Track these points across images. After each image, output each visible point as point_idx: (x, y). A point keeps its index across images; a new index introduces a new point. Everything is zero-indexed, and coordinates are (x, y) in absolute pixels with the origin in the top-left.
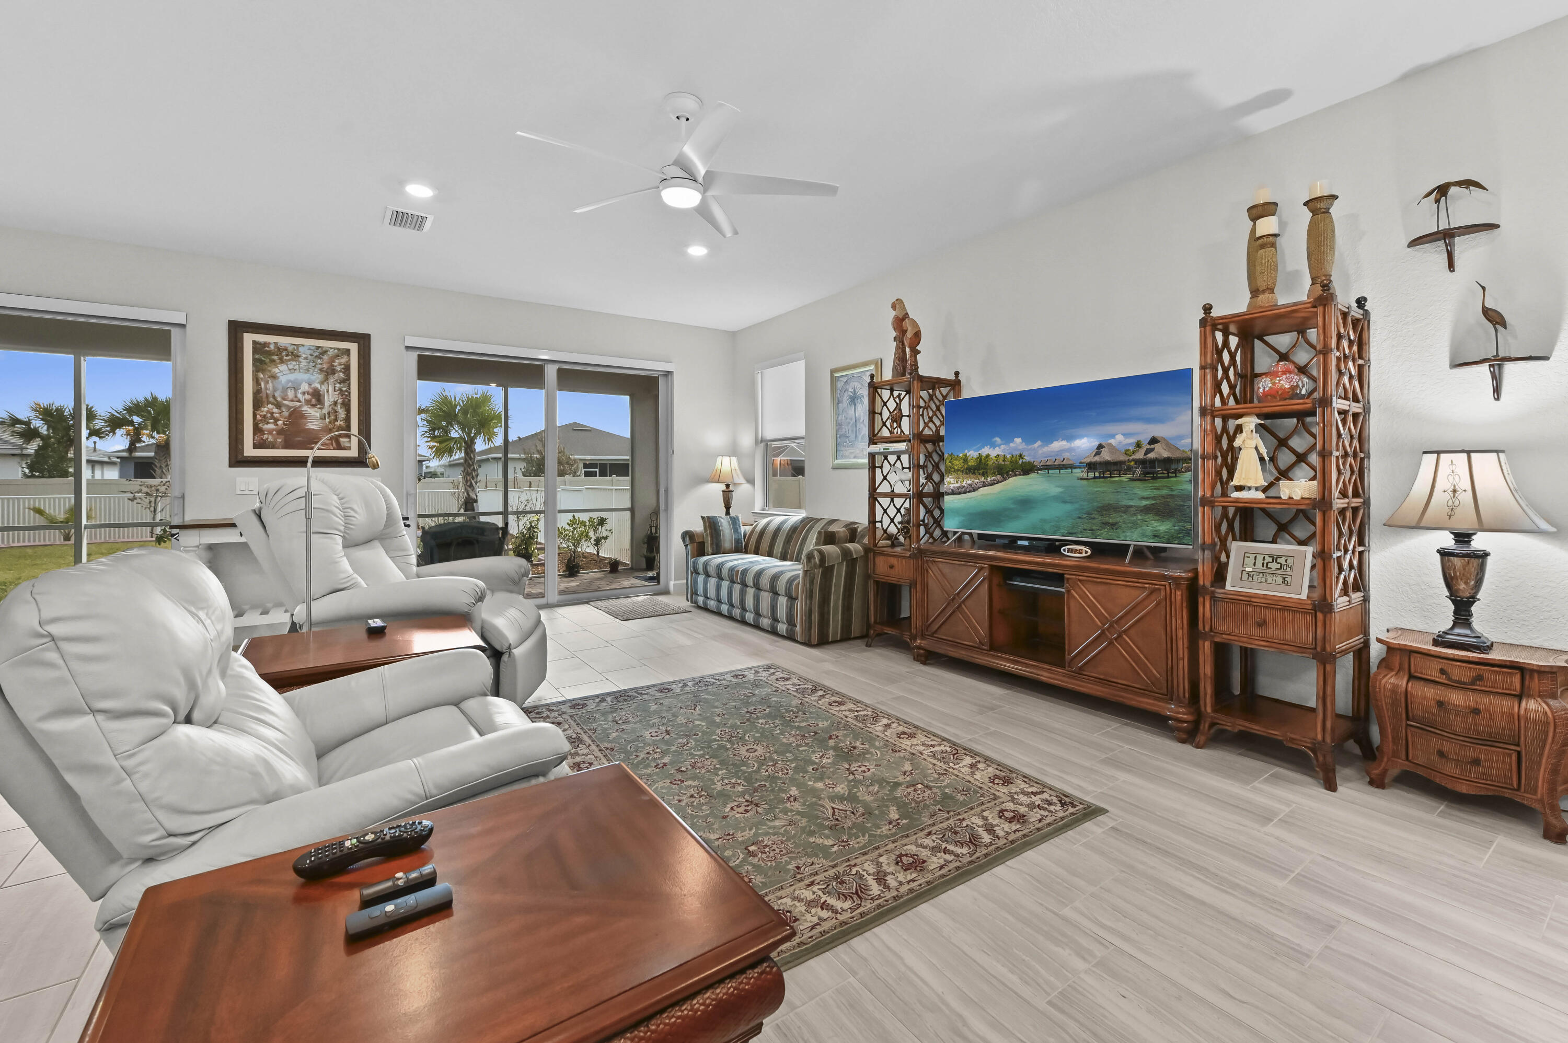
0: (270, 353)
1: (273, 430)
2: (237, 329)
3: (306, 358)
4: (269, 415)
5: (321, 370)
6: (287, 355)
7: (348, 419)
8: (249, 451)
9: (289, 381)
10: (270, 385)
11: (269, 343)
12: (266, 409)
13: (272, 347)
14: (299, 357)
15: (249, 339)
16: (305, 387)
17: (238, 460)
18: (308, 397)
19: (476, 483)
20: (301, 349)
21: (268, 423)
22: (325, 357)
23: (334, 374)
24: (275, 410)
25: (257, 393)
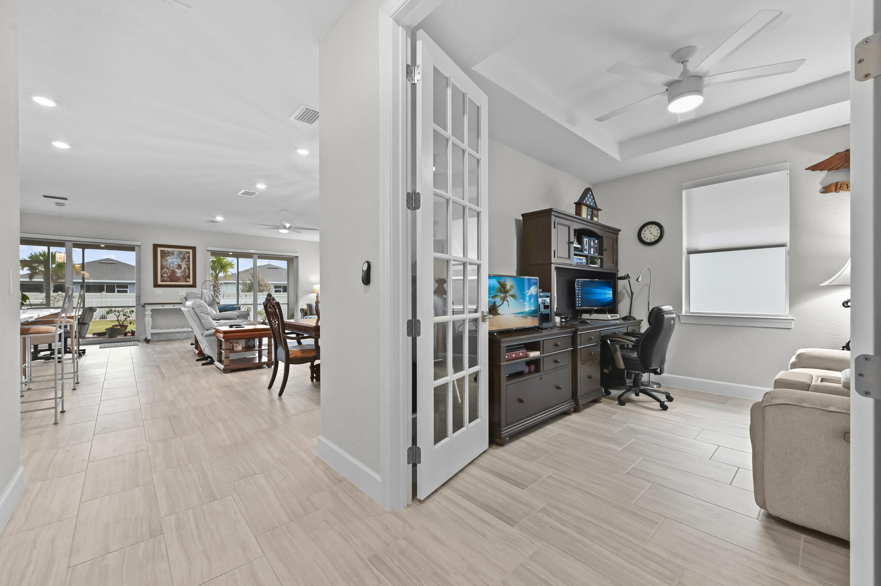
0: (165, 253)
1: (167, 276)
2: (155, 246)
3: (176, 255)
4: (165, 272)
5: (181, 258)
6: (171, 254)
7: (189, 273)
8: (159, 282)
9: (171, 262)
10: (165, 263)
11: (165, 250)
12: (164, 270)
13: (166, 251)
14: (174, 254)
15: (159, 249)
16: (176, 263)
17: (156, 285)
18: (177, 266)
19: (219, 295)
20: (175, 252)
21: (165, 274)
22: (182, 254)
23: (185, 259)
24: (167, 270)
25: (162, 265)
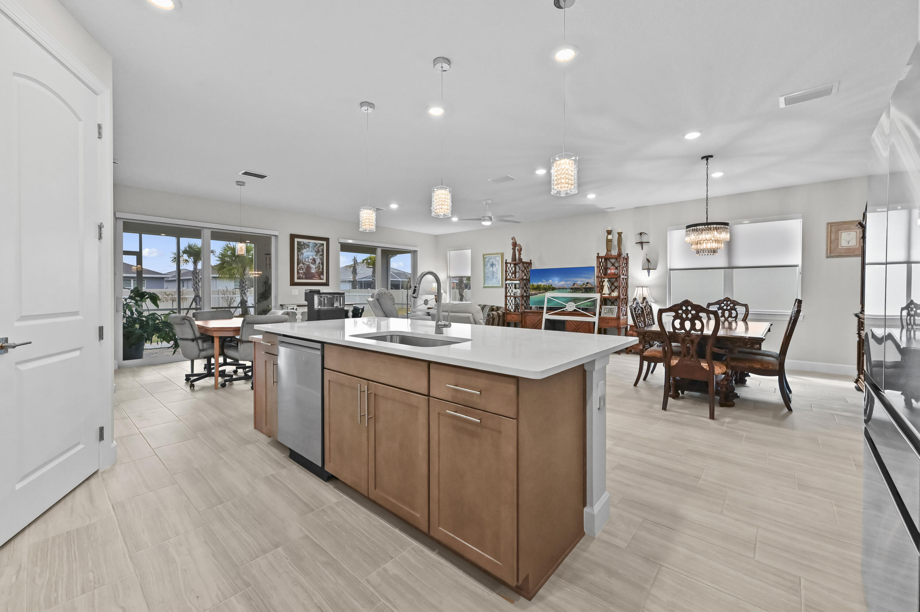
0: (301, 245)
1: (302, 273)
2: (293, 237)
3: (311, 247)
4: (301, 267)
5: (315, 251)
6: (306, 246)
7: (323, 269)
8: (296, 280)
9: (306, 255)
10: (301, 257)
11: (301, 242)
12: (300, 265)
13: (302, 243)
14: (309, 246)
15: (296, 240)
16: (311, 257)
17: (293, 283)
18: (312, 261)
20: (310, 244)
21: (301, 270)
22: (317, 247)
23: (319, 252)
24: (303, 266)
25: (298, 259)
